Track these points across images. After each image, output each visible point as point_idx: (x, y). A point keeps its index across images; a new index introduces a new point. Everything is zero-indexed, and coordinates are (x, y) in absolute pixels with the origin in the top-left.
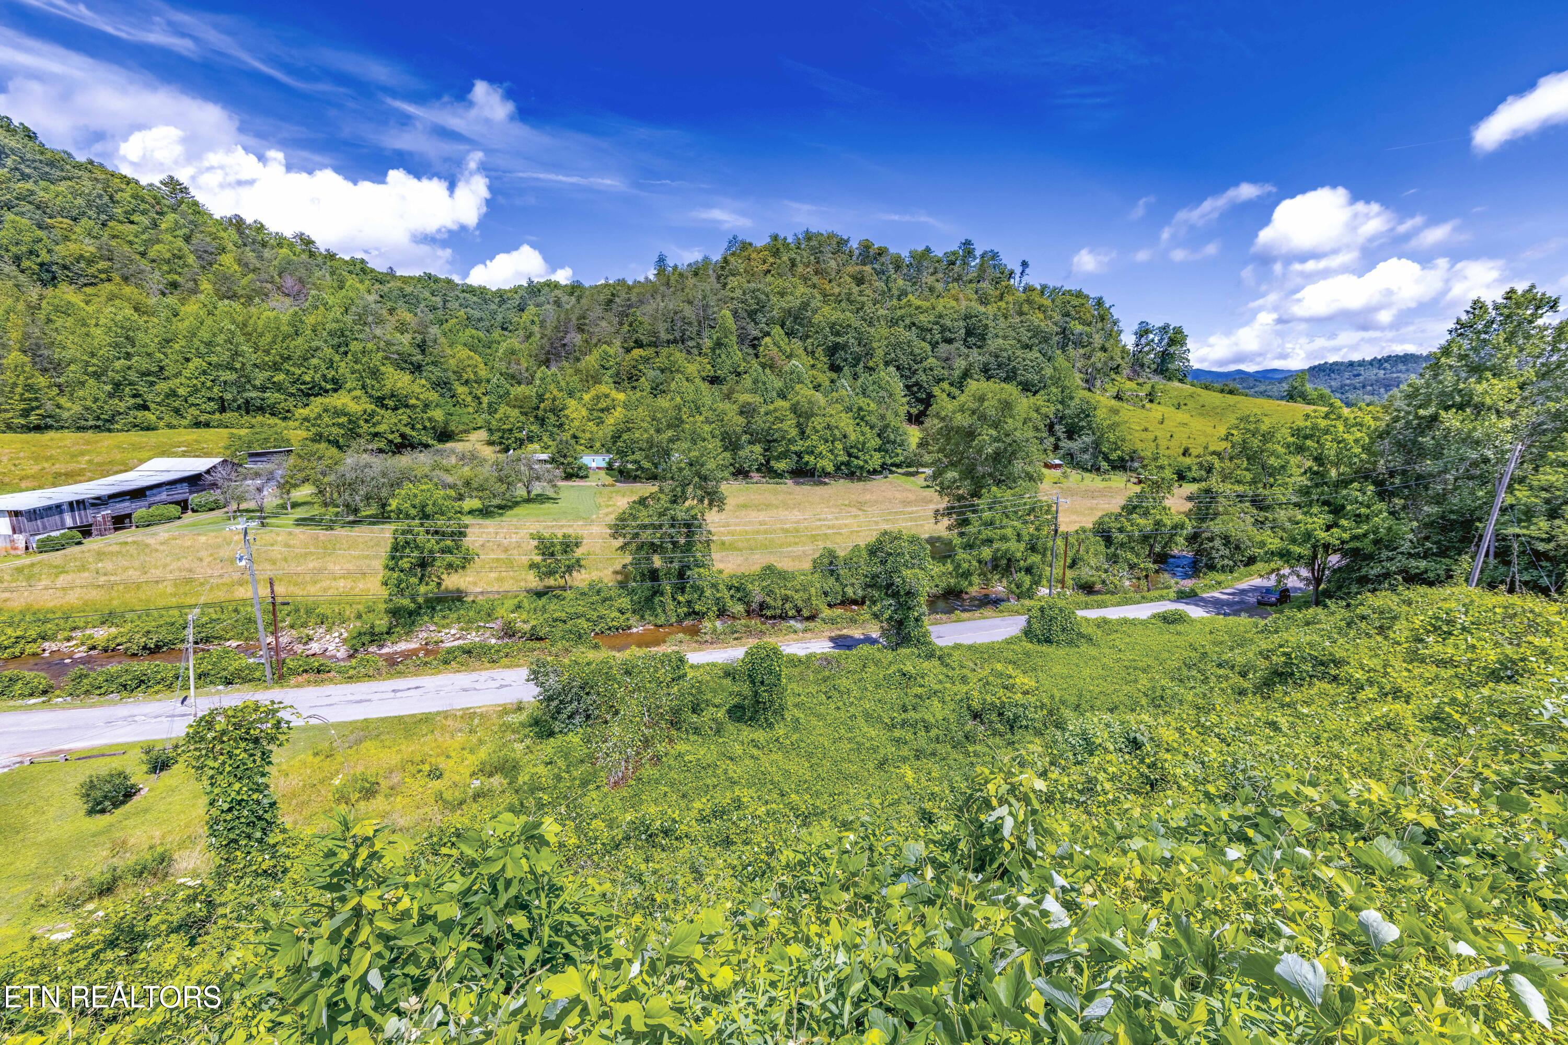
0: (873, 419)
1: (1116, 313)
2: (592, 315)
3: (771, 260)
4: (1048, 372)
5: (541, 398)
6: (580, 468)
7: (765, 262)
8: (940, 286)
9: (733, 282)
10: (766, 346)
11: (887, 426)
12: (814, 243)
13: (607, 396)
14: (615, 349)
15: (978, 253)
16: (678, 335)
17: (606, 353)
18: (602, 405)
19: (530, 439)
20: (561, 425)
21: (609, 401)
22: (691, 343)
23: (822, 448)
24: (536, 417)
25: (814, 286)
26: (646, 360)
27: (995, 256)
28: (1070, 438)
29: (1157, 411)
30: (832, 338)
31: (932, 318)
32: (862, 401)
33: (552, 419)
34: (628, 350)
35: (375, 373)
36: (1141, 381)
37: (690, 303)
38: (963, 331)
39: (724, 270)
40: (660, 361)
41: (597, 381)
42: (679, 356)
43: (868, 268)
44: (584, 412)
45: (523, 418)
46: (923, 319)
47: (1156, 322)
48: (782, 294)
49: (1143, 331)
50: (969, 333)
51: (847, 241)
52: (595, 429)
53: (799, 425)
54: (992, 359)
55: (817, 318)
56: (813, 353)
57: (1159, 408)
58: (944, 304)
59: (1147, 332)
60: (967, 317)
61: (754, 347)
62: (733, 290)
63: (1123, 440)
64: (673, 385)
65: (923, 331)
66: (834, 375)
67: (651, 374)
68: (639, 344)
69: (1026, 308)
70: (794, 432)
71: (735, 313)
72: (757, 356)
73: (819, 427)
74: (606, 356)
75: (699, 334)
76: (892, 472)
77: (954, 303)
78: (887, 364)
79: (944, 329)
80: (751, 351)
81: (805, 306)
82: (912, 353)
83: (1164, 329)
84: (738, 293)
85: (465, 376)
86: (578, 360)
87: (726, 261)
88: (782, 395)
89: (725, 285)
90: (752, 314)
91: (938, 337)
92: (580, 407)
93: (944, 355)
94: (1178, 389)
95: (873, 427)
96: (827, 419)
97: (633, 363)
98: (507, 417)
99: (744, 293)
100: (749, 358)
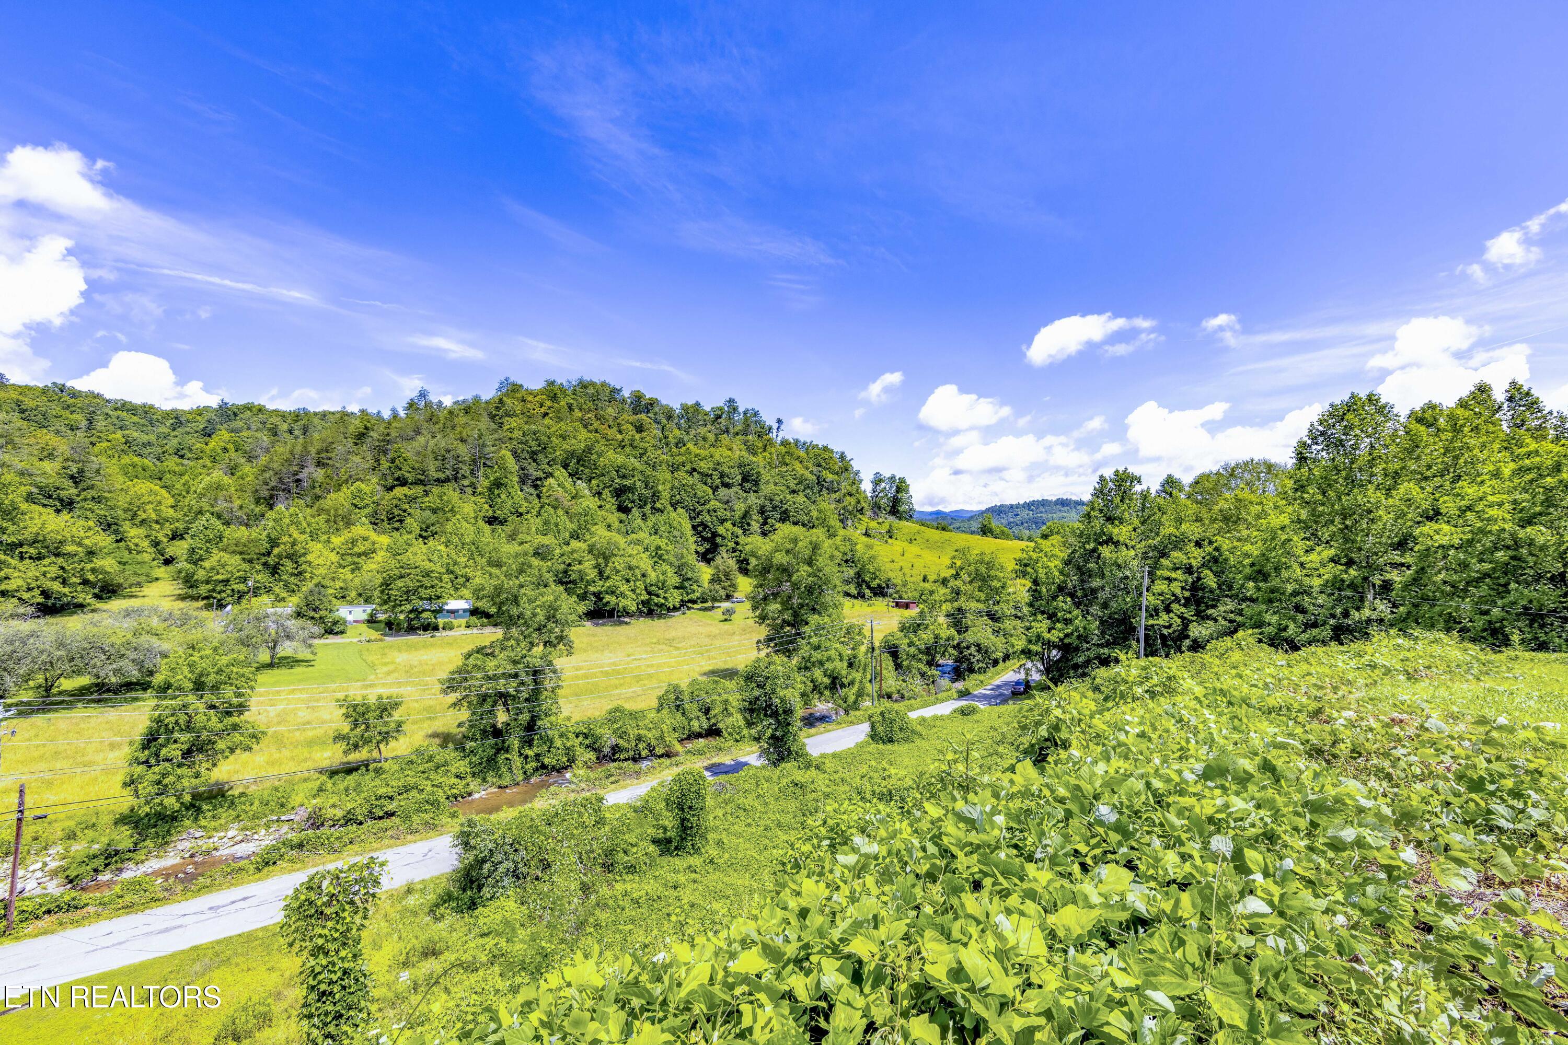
0: (671, 558)
1: (856, 465)
2: (340, 449)
3: (549, 404)
4: (815, 514)
5: (274, 542)
6: (335, 623)
7: (541, 405)
9: (510, 422)
10: (551, 487)
11: (682, 564)
12: (590, 391)
13: (365, 539)
14: (370, 486)
15: (741, 410)
16: (449, 473)
17: (360, 491)
18: (360, 549)
19: (256, 592)
20: (300, 573)
21: (368, 545)
22: (466, 483)
23: (624, 588)
24: (265, 564)
25: (596, 431)
26: (412, 499)
27: (756, 414)
29: (897, 546)
30: (618, 480)
31: (711, 465)
32: (658, 541)
33: (289, 566)
34: (391, 489)
36: (880, 520)
37: (463, 441)
38: (739, 477)
39: (497, 411)
40: (430, 501)
41: (349, 522)
42: (451, 493)
43: (643, 417)
44: (334, 557)
45: (246, 566)
46: (703, 466)
47: (887, 474)
48: (564, 437)
49: (877, 481)
50: (745, 479)
51: (620, 390)
52: (350, 576)
53: (597, 566)
54: (767, 503)
55: (602, 462)
56: (600, 494)
57: (897, 542)
58: (719, 453)
59: (881, 481)
60: (741, 466)
61: (536, 487)
62: (511, 430)
63: (879, 570)
64: (449, 527)
65: (705, 477)
66: (623, 516)
67: (418, 514)
68: (402, 482)
69: (787, 459)
70: (592, 574)
71: (515, 453)
72: (539, 496)
73: (619, 568)
74: (359, 494)
75: (473, 473)
76: (689, 608)
77: (729, 453)
78: (674, 506)
79: (722, 475)
80: (532, 491)
81: (589, 449)
82: (695, 496)
83: (892, 479)
84: (517, 434)
85: (143, 515)
86: (317, 498)
87: (501, 402)
88: (578, 537)
89: (501, 425)
90: (533, 455)
91: (718, 482)
92: (326, 552)
93: (725, 499)
94: (908, 527)
95: (671, 564)
96: (627, 559)
97: (395, 502)
98: (223, 566)
99: (524, 435)
100: (531, 498)
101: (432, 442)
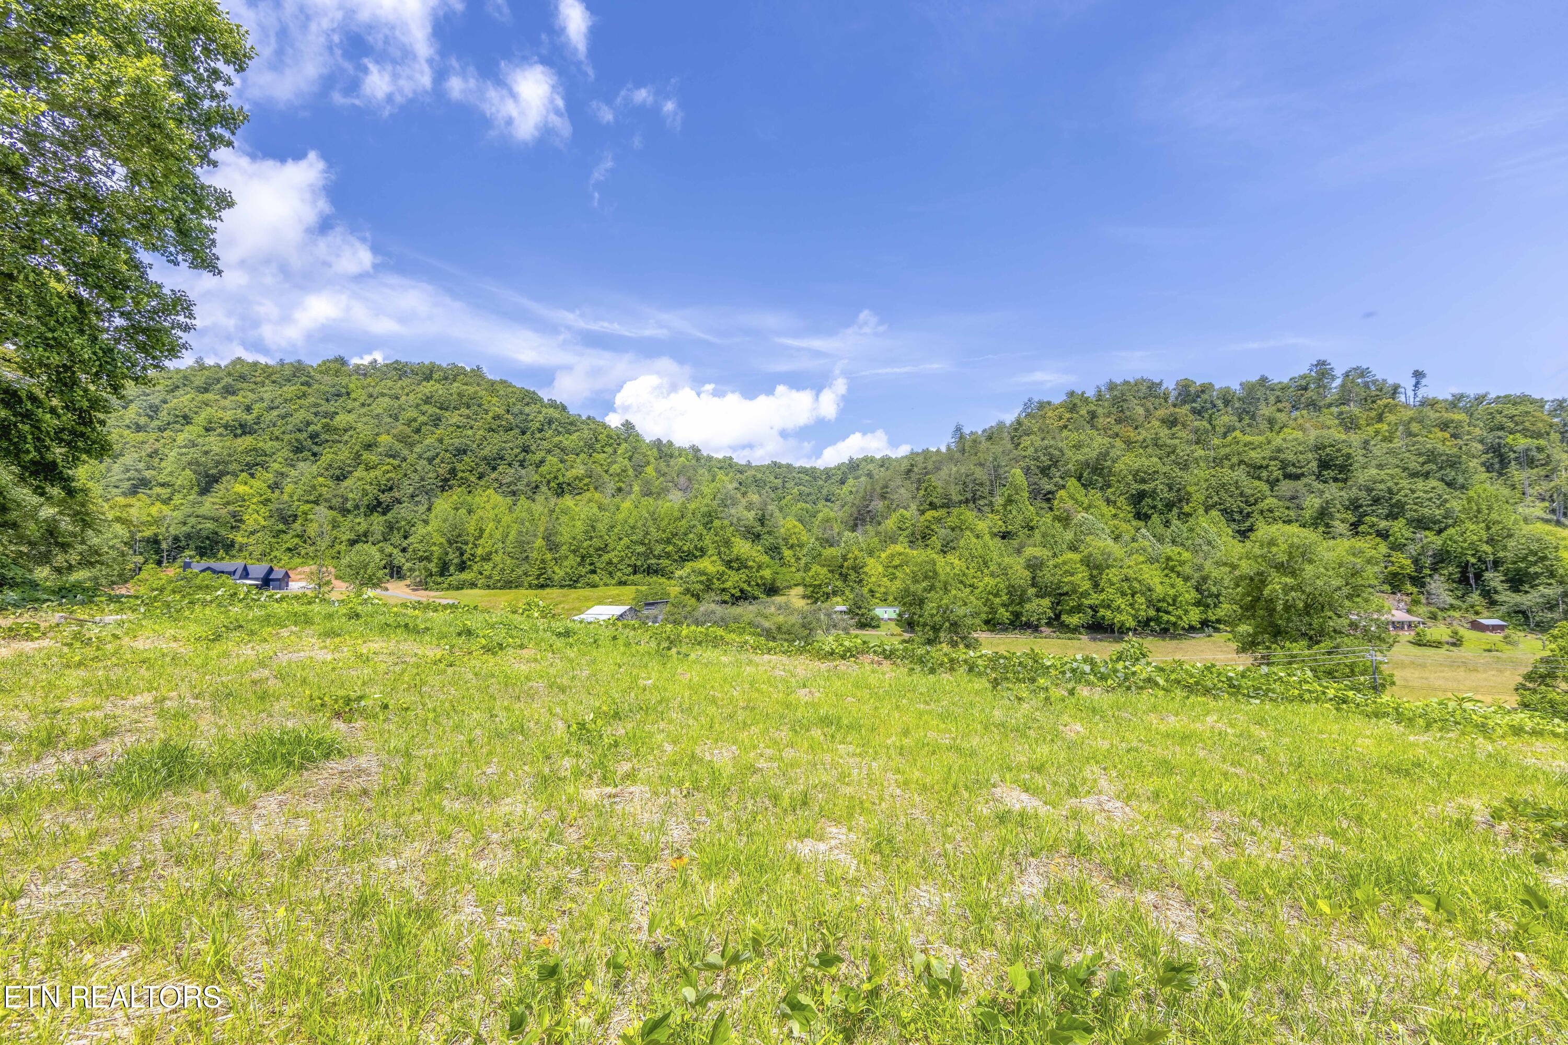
0: (1187, 570)
2: (892, 485)
3: (1068, 415)
4: (1458, 503)
5: (845, 558)
6: (872, 619)
7: (1061, 418)
8: (1282, 417)
9: (1026, 441)
10: (1062, 500)
11: (1205, 579)
12: (1118, 393)
13: (901, 554)
14: (911, 512)
15: (1339, 372)
16: (969, 495)
17: (903, 516)
18: (896, 562)
19: (835, 593)
20: (861, 581)
21: (902, 559)
22: (981, 502)
23: (1120, 601)
24: (841, 574)
25: (1116, 436)
26: (939, 520)
27: (1363, 372)
28: (1516, 589)
30: (1136, 486)
31: (1267, 453)
32: (1170, 550)
33: (853, 576)
34: (923, 512)
35: (727, 543)
37: (981, 465)
38: (1314, 464)
39: (1018, 431)
40: (952, 521)
41: (893, 540)
42: (969, 515)
43: (1184, 410)
44: (881, 569)
45: (830, 575)
46: (1256, 456)
48: (1078, 447)
50: (1324, 464)
51: (1160, 384)
52: (888, 583)
53: (1092, 577)
54: (1363, 494)
55: (1119, 466)
56: (1115, 501)
58: (1288, 436)
60: (1318, 448)
61: (1048, 500)
62: (1026, 448)
64: (962, 543)
65: (1255, 470)
66: (1140, 524)
67: (942, 532)
68: (933, 506)
69: (1415, 427)
70: (1086, 585)
71: (1027, 470)
72: (1051, 509)
73: (1114, 580)
74: (903, 519)
75: (991, 493)
76: (1217, 630)
77: (1299, 434)
78: (1208, 508)
79: (1284, 465)
80: (1045, 505)
81: (1104, 455)
82: (1242, 494)
84: (1030, 451)
85: (791, 542)
86: (879, 524)
87: (1020, 422)
88: (1073, 548)
89: (1018, 445)
90: (1045, 470)
91: (1277, 474)
92: (877, 565)
93: (1289, 494)
95: (1187, 579)
96: (1125, 571)
97: (926, 524)
98: (818, 575)
99: (1036, 451)
100: (1043, 512)
101: (954, 469)
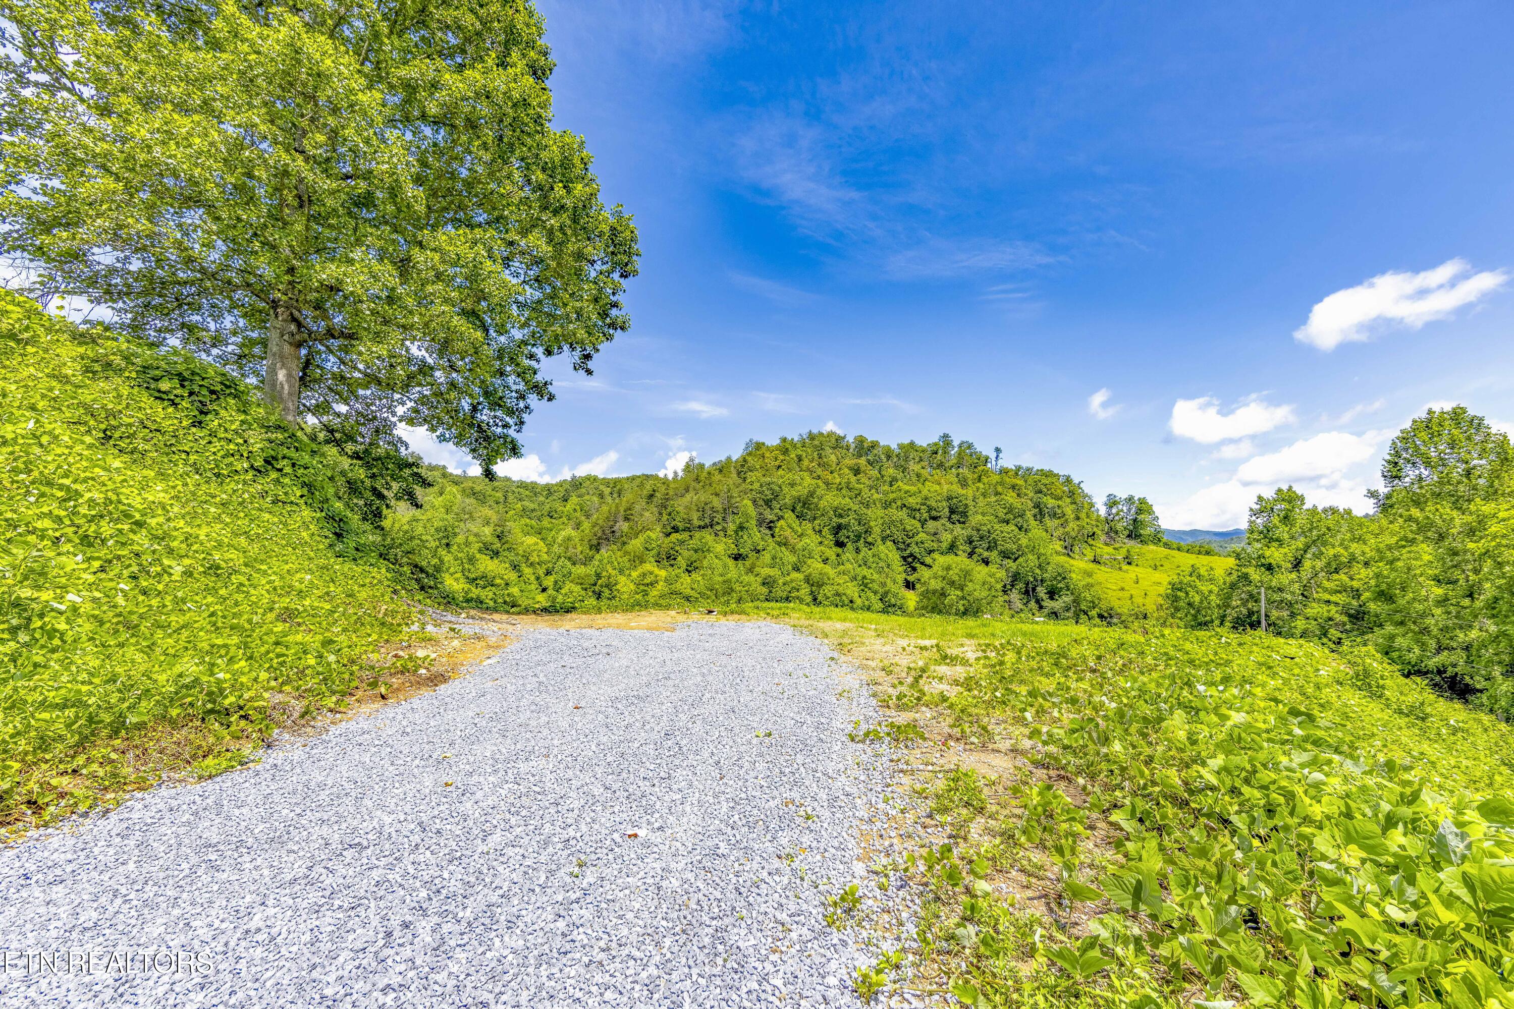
0: (875, 586)
1: (1086, 488)
2: (638, 507)
3: (782, 457)
4: (1024, 542)
5: (598, 576)
7: (776, 459)
8: (925, 473)
9: (751, 476)
10: (782, 528)
11: (886, 593)
12: (816, 442)
13: (651, 573)
14: (655, 534)
15: (956, 443)
16: (707, 521)
17: (649, 537)
18: (648, 580)
20: (613, 598)
21: (652, 578)
22: (719, 527)
24: (594, 592)
25: (819, 477)
26: (682, 542)
27: (970, 446)
28: (1052, 598)
29: (1132, 572)
30: (835, 519)
31: (919, 500)
32: (865, 572)
33: (606, 592)
34: (668, 535)
35: (472, 560)
36: (1117, 545)
37: (717, 495)
38: (947, 510)
39: (742, 468)
40: (694, 543)
41: (642, 562)
42: (708, 537)
43: (862, 461)
44: (632, 587)
45: (583, 593)
46: (912, 501)
47: (1122, 495)
48: (792, 485)
49: (1112, 502)
50: (952, 511)
51: (844, 437)
52: (642, 600)
53: (812, 593)
54: (974, 533)
55: (822, 504)
56: (820, 531)
57: (1137, 569)
58: (930, 488)
59: (1115, 503)
60: (949, 498)
61: (770, 528)
62: (752, 483)
63: (1099, 599)
64: (705, 563)
65: (913, 511)
66: (839, 550)
67: (686, 553)
68: (676, 530)
69: (1000, 489)
70: (808, 599)
71: (754, 502)
72: (773, 536)
73: (829, 594)
74: (648, 540)
75: (724, 519)
77: (938, 487)
78: (884, 539)
79: (930, 509)
80: (767, 532)
81: (812, 494)
82: (904, 530)
83: (1130, 499)
84: (756, 486)
85: (532, 559)
86: (624, 543)
87: (745, 460)
88: (797, 569)
89: (745, 479)
90: (768, 503)
91: (926, 515)
92: (628, 582)
93: (933, 531)
94: (1152, 552)
95: (875, 593)
96: (836, 587)
97: (671, 545)
98: (572, 592)
99: (761, 486)
100: (766, 538)
101: (695, 498)
